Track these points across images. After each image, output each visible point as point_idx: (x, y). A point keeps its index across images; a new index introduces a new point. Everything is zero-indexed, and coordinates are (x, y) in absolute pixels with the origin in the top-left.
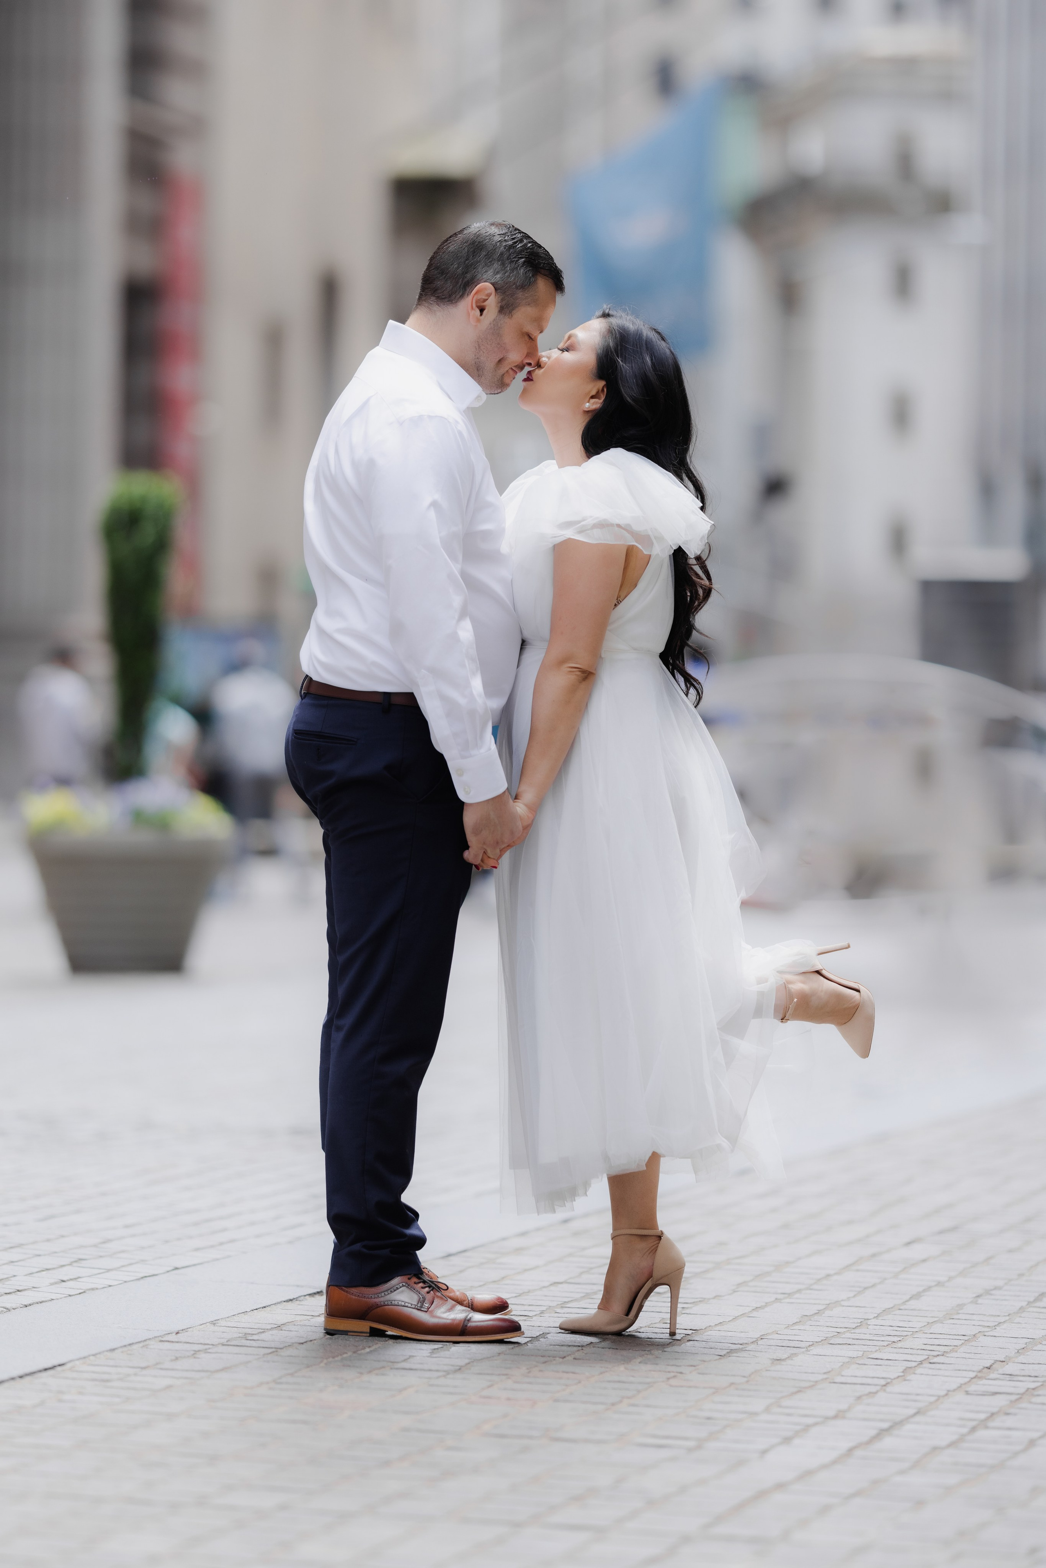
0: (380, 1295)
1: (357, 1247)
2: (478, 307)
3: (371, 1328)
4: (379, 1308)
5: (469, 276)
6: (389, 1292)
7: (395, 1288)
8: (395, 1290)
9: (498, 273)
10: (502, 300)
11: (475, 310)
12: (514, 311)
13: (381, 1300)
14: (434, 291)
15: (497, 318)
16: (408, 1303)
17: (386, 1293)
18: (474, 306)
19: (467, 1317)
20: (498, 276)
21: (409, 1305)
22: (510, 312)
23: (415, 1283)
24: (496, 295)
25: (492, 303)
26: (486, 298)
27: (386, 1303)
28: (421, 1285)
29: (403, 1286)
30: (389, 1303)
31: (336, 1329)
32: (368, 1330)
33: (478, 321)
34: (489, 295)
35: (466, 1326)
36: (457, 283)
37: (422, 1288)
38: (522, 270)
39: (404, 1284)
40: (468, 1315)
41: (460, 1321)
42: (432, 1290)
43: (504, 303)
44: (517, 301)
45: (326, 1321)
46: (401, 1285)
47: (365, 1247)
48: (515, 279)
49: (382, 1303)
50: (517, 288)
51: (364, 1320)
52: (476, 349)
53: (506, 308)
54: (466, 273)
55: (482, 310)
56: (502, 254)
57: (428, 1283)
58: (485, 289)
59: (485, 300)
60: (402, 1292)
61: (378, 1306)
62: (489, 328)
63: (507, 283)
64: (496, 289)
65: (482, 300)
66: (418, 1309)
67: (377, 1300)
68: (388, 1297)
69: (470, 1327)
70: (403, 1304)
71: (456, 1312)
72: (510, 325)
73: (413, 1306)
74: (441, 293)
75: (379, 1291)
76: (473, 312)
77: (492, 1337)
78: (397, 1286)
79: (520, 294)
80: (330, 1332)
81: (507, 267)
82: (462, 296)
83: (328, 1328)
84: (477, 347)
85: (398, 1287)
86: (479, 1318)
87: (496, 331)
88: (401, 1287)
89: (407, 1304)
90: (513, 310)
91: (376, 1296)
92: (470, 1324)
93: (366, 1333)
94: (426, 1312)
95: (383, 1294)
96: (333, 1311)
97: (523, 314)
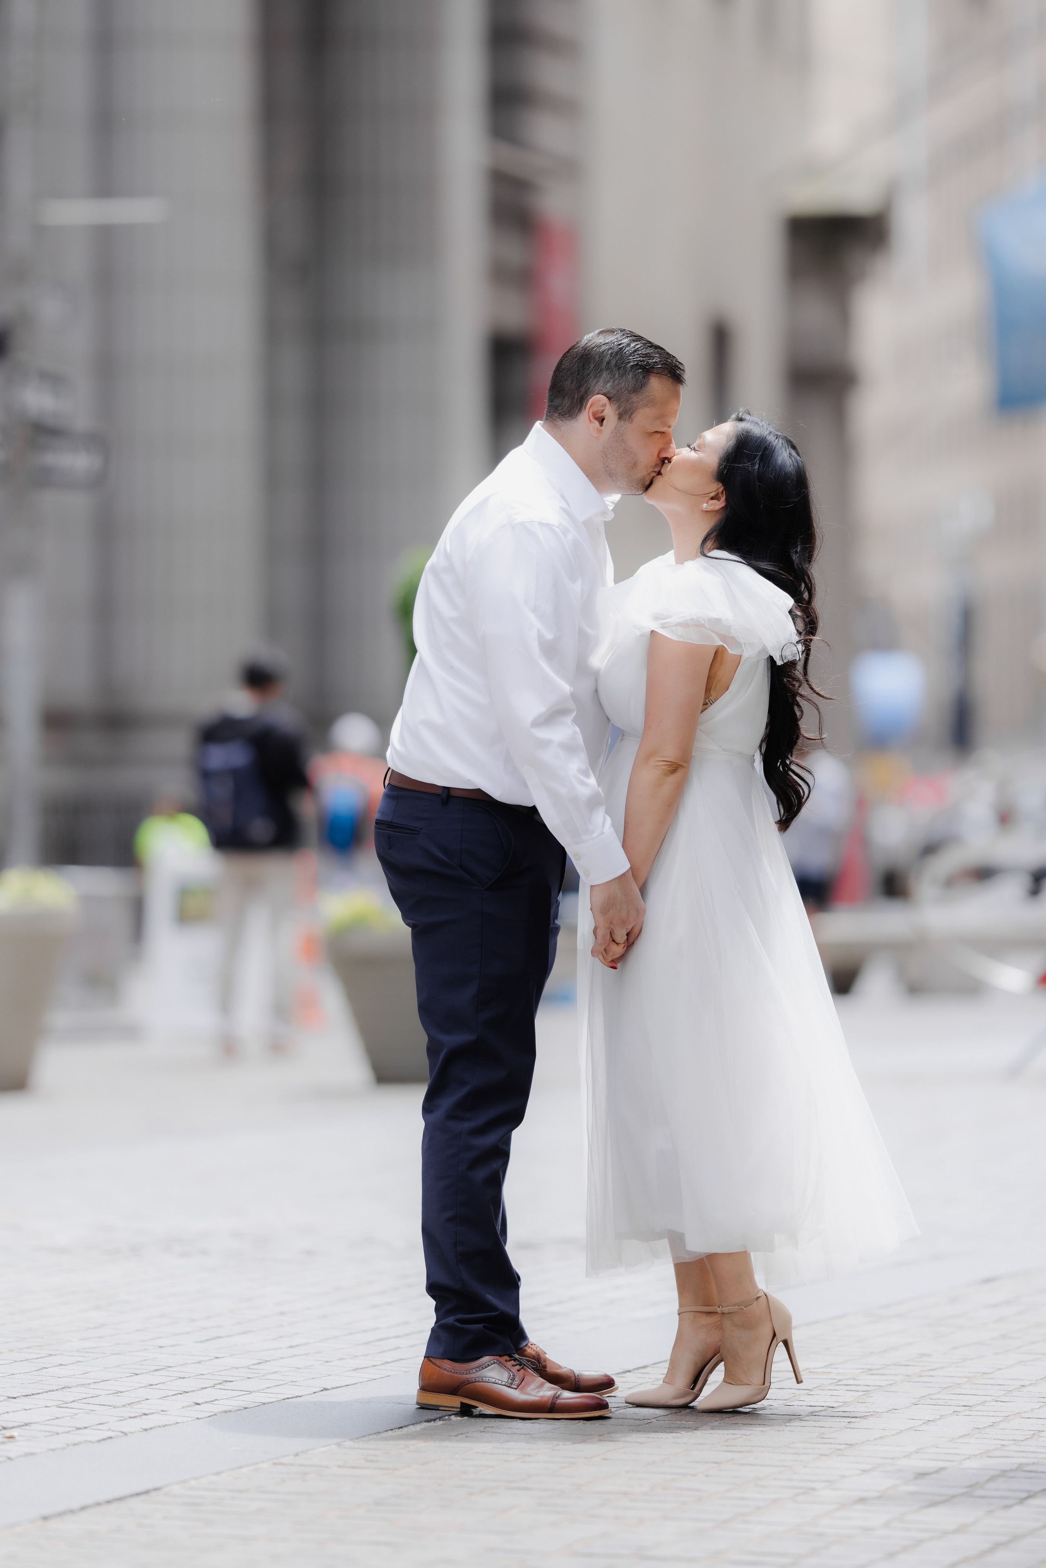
0: (471, 1372)
1: (450, 1320)
2: (596, 419)
3: (462, 1404)
4: (470, 1384)
5: (583, 389)
6: (481, 1368)
7: (486, 1365)
8: (486, 1367)
9: (608, 382)
10: (619, 407)
11: (593, 423)
12: (633, 416)
13: (473, 1376)
14: (556, 409)
15: (618, 425)
16: (499, 1380)
17: (478, 1370)
18: (592, 419)
19: (556, 1394)
20: (608, 385)
21: (500, 1382)
22: (630, 417)
23: (506, 1361)
24: (611, 404)
25: (610, 412)
26: (603, 408)
27: (477, 1379)
28: (513, 1362)
29: (494, 1363)
30: (481, 1380)
31: (427, 1403)
32: (459, 1406)
33: (600, 431)
34: (604, 405)
35: (555, 1403)
36: (573, 398)
37: (513, 1366)
38: (631, 375)
39: (495, 1361)
40: (557, 1392)
41: (549, 1397)
42: (523, 1368)
43: (621, 410)
44: (634, 405)
45: (419, 1395)
46: (492, 1362)
47: (457, 1320)
48: (625, 385)
49: (473, 1380)
50: (629, 392)
51: (455, 1395)
52: (603, 458)
53: (624, 415)
54: (580, 388)
55: (601, 420)
56: (608, 363)
57: (518, 1360)
58: (599, 400)
59: (603, 411)
60: (493, 1369)
61: (469, 1382)
62: (612, 436)
63: (618, 391)
64: (609, 398)
65: (600, 411)
66: (508, 1387)
67: (468, 1376)
68: (479, 1374)
69: (559, 1404)
70: (494, 1380)
71: (545, 1389)
72: (633, 431)
73: (504, 1383)
74: (561, 409)
75: (471, 1367)
76: (592, 424)
77: (580, 1414)
78: (488, 1363)
79: (635, 398)
80: (423, 1407)
81: (616, 374)
82: (580, 410)
83: (420, 1402)
84: (604, 456)
85: (490, 1364)
86: (567, 1396)
87: (618, 437)
88: (492, 1364)
89: (497, 1381)
90: (632, 414)
91: (468, 1372)
92: (559, 1401)
93: (457, 1408)
94: (516, 1389)
95: (474, 1371)
96: (426, 1387)
97: (643, 417)
